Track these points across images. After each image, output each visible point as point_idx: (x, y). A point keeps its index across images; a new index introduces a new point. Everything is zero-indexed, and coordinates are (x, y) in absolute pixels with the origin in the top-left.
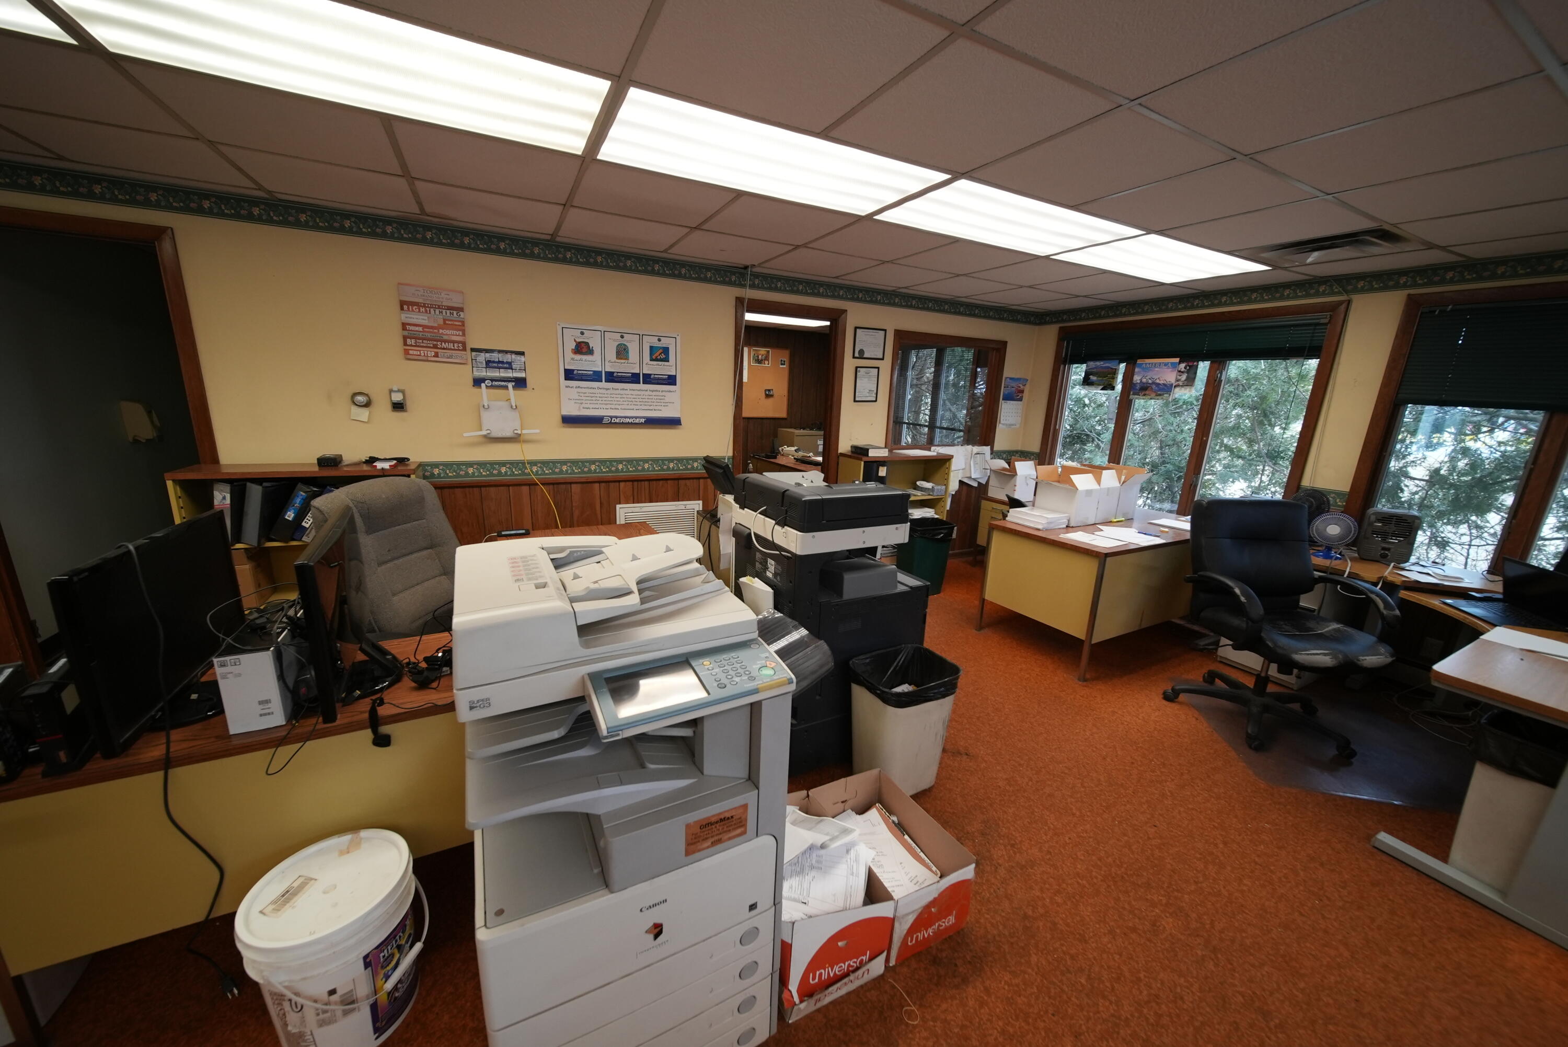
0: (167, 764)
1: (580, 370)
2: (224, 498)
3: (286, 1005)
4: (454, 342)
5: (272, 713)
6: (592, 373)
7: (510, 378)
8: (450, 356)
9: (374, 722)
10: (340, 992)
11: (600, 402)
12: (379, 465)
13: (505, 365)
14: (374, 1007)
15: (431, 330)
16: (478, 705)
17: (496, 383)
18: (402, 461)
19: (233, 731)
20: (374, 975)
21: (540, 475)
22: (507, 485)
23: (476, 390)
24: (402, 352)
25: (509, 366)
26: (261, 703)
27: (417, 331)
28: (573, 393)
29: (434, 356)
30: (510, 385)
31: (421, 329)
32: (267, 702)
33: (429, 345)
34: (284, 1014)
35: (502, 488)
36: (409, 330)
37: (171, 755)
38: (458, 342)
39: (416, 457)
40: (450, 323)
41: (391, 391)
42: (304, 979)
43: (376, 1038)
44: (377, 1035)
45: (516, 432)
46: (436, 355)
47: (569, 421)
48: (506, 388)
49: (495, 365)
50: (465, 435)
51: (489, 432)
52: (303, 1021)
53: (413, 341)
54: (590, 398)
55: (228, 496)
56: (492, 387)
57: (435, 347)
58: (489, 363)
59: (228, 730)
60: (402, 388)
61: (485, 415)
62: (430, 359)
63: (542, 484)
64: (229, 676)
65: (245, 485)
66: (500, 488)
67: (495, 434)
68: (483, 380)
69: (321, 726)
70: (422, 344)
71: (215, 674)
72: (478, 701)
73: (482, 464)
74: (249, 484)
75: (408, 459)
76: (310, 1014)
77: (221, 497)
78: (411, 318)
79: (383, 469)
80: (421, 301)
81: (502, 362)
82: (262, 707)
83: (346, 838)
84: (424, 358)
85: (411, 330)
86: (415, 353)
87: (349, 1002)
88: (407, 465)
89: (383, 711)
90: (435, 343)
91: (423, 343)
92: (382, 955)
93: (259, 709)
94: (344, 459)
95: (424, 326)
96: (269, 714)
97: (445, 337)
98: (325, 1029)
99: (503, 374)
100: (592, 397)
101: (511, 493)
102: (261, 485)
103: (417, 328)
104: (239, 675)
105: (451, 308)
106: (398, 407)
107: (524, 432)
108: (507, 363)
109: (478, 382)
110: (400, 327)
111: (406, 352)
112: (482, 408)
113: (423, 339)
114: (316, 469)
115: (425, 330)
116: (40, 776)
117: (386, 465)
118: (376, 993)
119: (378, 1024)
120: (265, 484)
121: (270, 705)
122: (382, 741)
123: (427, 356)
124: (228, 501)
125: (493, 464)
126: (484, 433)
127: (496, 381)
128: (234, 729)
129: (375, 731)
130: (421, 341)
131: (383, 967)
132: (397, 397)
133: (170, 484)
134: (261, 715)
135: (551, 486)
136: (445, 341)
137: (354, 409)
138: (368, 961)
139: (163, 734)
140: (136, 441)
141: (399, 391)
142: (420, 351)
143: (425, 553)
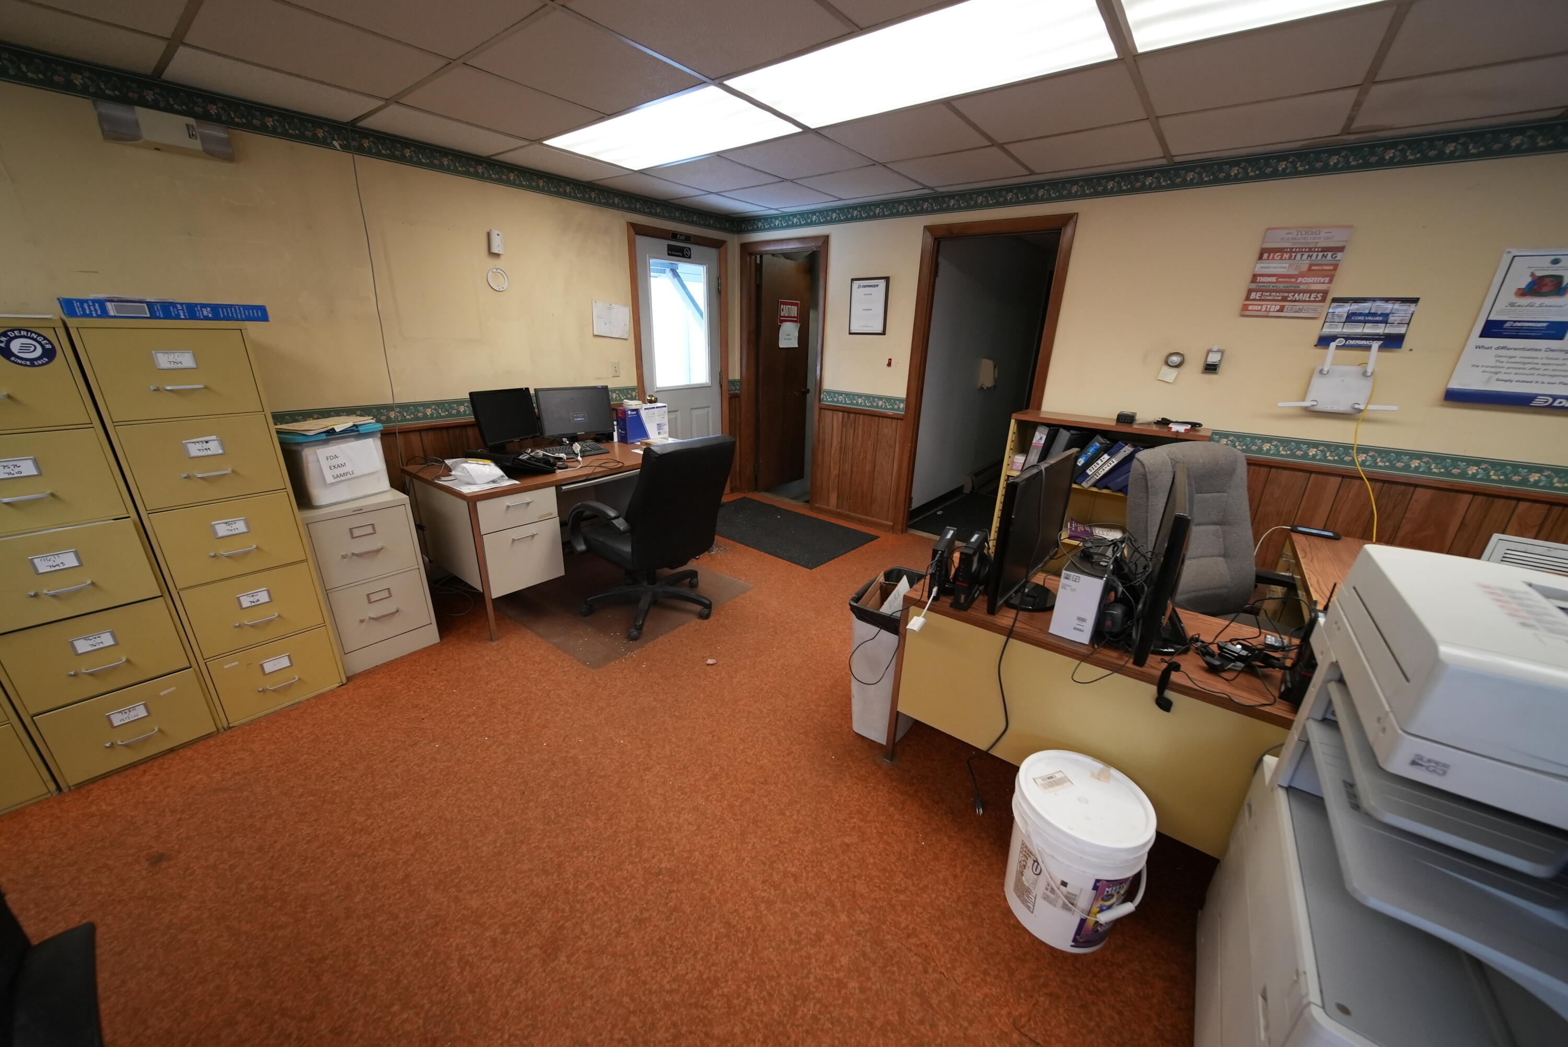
0: (1010, 633)
1: (1520, 322)
2: (1041, 439)
3: (1030, 862)
4: (1311, 292)
5: (1083, 631)
6: (1545, 325)
7: (1378, 335)
8: (1299, 309)
9: (1163, 683)
10: (1069, 889)
11: (1541, 372)
12: (1175, 428)
13: (1378, 318)
14: (1083, 922)
15: (1287, 280)
16: (1426, 764)
17: (1352, 342)
18: (1195, 425)
19: (1051, 630)
20: (1096, 899)
21: (1369, 466)
22: (1309, 471)
23: (1320, 351)
24: (1240, 306)
25: (1384, 318)
26: (1079, 619)
27: (1269, 282)
28: (1488, 358)
29: (1278, 311)
30: (1376, 345)
31: (1274, 279)
32: (1083, 620)
33: (1277, 298)
34: (1025, 866)
35: (1300, 474)
36: (1259, 282)
37: (1015, 629)
38: (1318, 292)
39: (1209, 424)
40: (1317, 268)
41: (1209, 351)
42: (1053, 857)
43: (1072, 946)
44: (1073, 944)
45: (1357, 406)
46: (1282, 309)
47: (1455, 397)
48: (1368, 348)
49: (1362, 318)
50: (1280, 404)
51: (1315, 403)
52: (1035, 883)
53: (1259, 294)
54: (1521, 366)
55: (1044, 437)
56: (1344, 347)
57: (1285, 299)
58: (1351, 318)
59: (1048, 628)
60: (1222, 348)
61: (1317, 382)
62: (1271, 314)
63: (1368, 479)
64: (1068, 588)
65: (1058, 430)
66: (1296, 473)
67: (1322, 407)
68: (1333, 338)
69: (1130, 665)
70: (1268, 298)
71: (1059, 581)
72: (1429, 761)
73: (1285, 442)
74: (1061, 430)
75: (1200, 425)
76: (1042, 882)
77: (1039, 437)
78: (1267, 268)
79: (1177, 432)
80: (1289, 245)
81: (1374, 315)
82: (1078, 622)
83: (1098, 766)
84: (1265, 314)
85: (1262, 282)
86: (1256, 308)
87: (1070, 902)
88: (1197, 431)
89: (1175, 677)
90: (1286, 294)
91: (1270, 295)
92: (1107, 889)
93: (1075, 623)
94: (1137, 417)
95: (1278, 276)
96: (1080, 630)
97: (1303, 287)
98: (1045, 903)
99: (1369, 329)
100: (1524, 363)
101: (1310, 483)
102: (1069, 431)
103: (1269, 279)
104: (1074, 590)
105: (1325, 250)
106: (1211, 368)
107: (1370, 407)
108: (1382, 315)
109: (1324, 341)
110: (1249, 278)
111: (1245, 308)
112: (1317, 372)
113: (1271, 291)
114: (1114, 423)
115: (1280, 280)
116: (948, 605)
117: (1181, 429)
118: (1089, 913)
119: (1078, 937)
120: (1072, 432)
121: (1083, 624)
122: (1164, 704)
123: (1269, 311)
124: (1043, 442)
125: (1299, 443)
126: (1307, 404)
127: (1352, 339)
128: (1053, 629)
129: (1161, 691)
130: (1268, 294)
131: (1103, 900)
132: (1213, 358)
133: (1013, 421)
134: (1075, 628)
135: (1379, 485)
136: (1304, 292)
137: (1165, 369)
138: (1098, 885)
139: (1015, 611)
140: (982, 388)
141: (1218, 351)
142: (1262, 305)
143: (1212, 528)
